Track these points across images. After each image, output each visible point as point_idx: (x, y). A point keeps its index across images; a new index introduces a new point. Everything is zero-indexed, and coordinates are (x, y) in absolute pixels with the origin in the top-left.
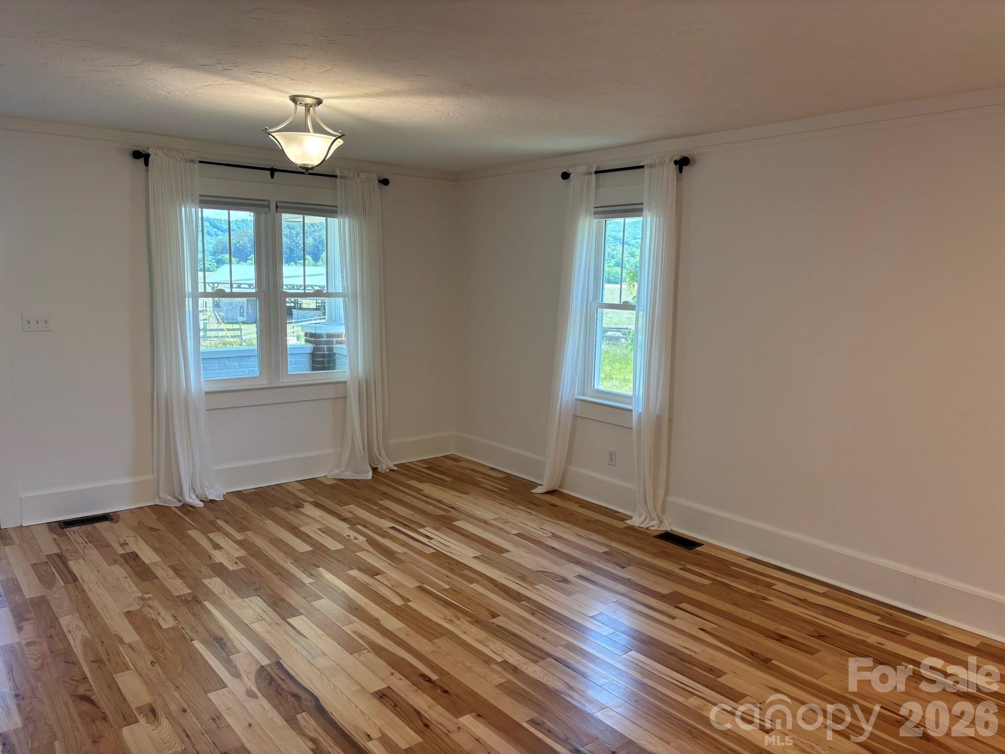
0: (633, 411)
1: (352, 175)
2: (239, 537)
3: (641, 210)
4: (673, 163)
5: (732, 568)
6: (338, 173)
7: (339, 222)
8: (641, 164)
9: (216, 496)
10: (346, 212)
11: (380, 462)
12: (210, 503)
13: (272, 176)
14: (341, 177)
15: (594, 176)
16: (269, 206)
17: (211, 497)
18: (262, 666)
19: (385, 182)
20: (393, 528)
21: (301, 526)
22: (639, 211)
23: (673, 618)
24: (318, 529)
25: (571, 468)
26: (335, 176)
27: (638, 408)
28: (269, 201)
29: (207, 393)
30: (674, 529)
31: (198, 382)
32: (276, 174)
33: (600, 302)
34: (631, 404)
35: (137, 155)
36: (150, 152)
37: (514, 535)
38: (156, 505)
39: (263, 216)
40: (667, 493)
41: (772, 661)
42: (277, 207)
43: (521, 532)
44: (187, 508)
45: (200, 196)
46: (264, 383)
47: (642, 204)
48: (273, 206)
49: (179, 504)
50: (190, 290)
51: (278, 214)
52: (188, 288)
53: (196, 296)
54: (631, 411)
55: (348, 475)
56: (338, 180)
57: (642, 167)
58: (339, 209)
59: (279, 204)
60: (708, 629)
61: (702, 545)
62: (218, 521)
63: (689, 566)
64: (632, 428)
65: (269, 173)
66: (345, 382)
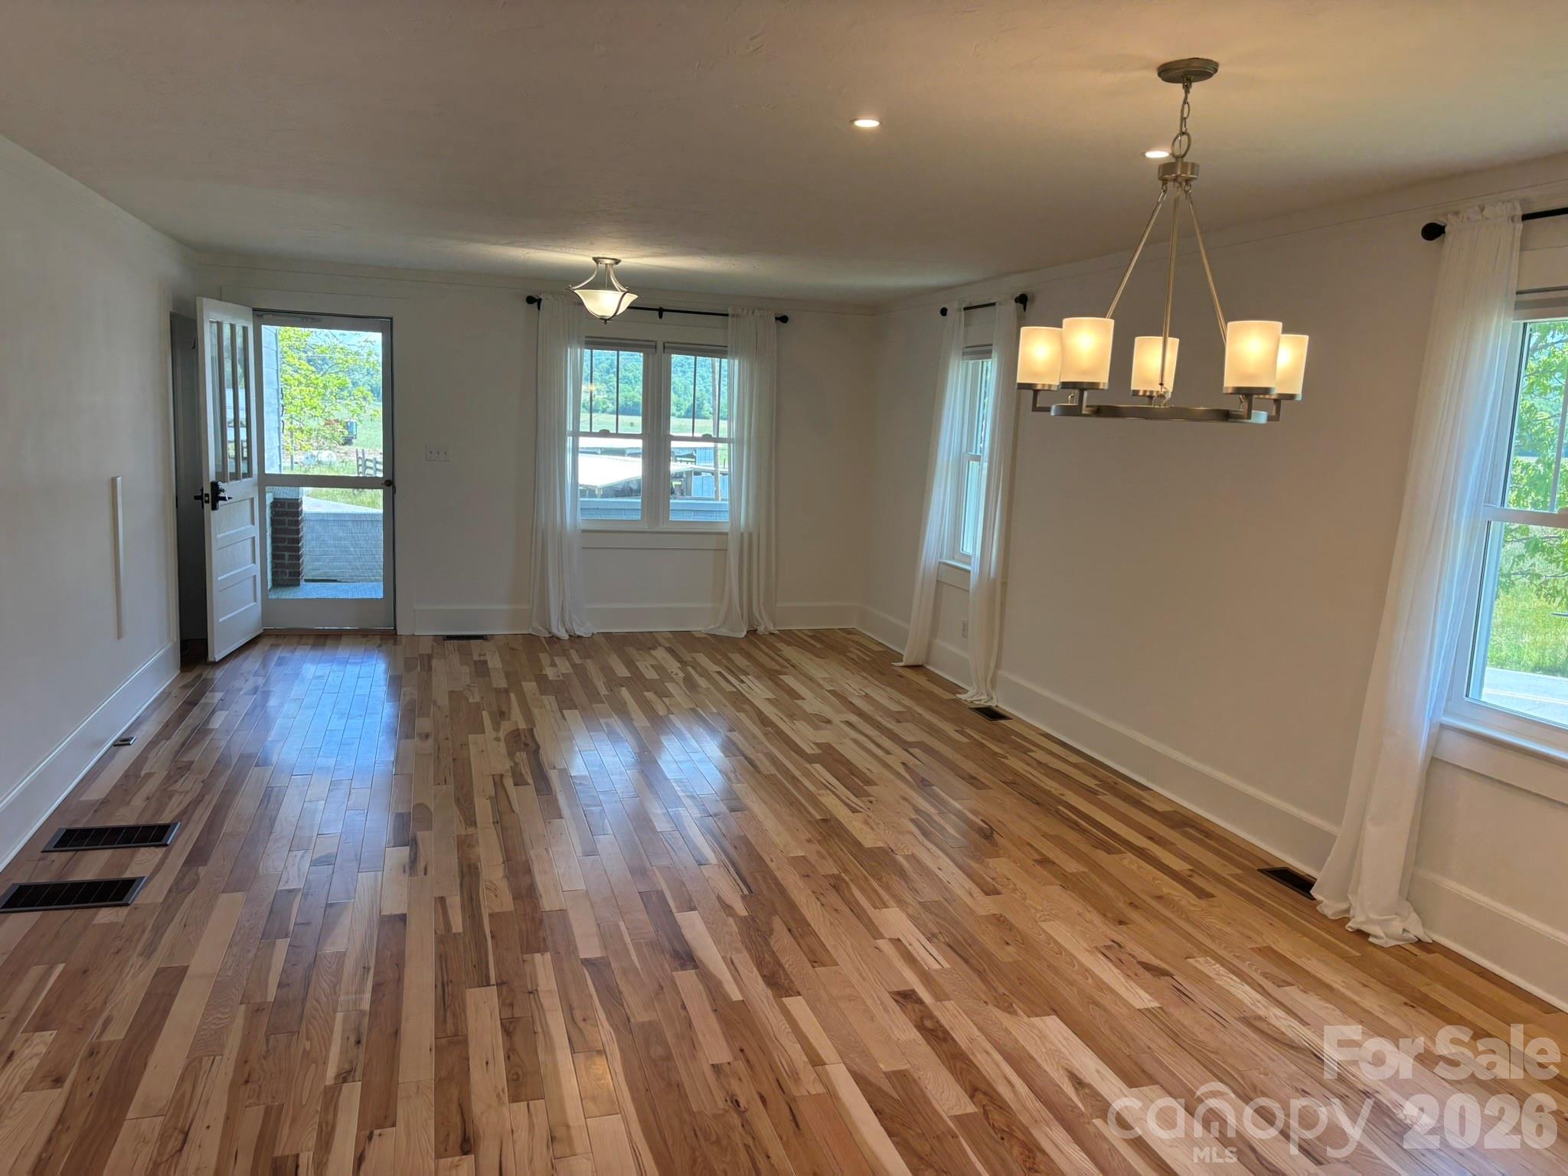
0: (972, 573)
1: (745, 311)
2: (578, 661)
3: (990, 352)
4: (1013, 301)
5: (1013, 737)
6: (730, 311)
7: (729, 363)
8: (992, 301)
9: (585, 633)
10: (735, 354)
11: (759, 624)
12: (575, 638)
13: (661, 317)
14: (733, 316)
15: (963, 312)
16: (656, 347)
17: (578, 633)
18: (518, 729)
19: (784, 319)
20: (719, 673)
21: (637, 661)
22: (987, 353)
23: (888, 752)
24: (651, 665)
25: (938, 642)
26: (727, 315)
27: (974, 568)
28: (656, 342)
29: (584, 531)
30: (1000, 705)
31: (575, 518)
32: (664, 313)
33: (974, 453)
34: (970, 565)
35: (530, 300)
36: (541, 297)
37: (828, 691)
38: (530, 634)
39: (651, 356)
40: (998, 666)
41: (934, 787)
42: (664, 347)
43: (837, 689)
44: (554, 639)
45: (586, 337)
46: (645, 527)
47: (991, 345)
48: (660, 346)
49: (548, 635)
50: (571, 430)
51: (666, 355)
52: (570, 427)
53: (577, 434)
54: (969, 572)
55: (723, 632)
56: (730, 318)
57: (993, 304)
58: (729, 349)
59: (666, 345)
60: (910, 764)
61: (1010, 719)
62: (571, 651)
63: (968, 731)
64: (968, 591)
65: (657, 312)
66: (726, 534)
